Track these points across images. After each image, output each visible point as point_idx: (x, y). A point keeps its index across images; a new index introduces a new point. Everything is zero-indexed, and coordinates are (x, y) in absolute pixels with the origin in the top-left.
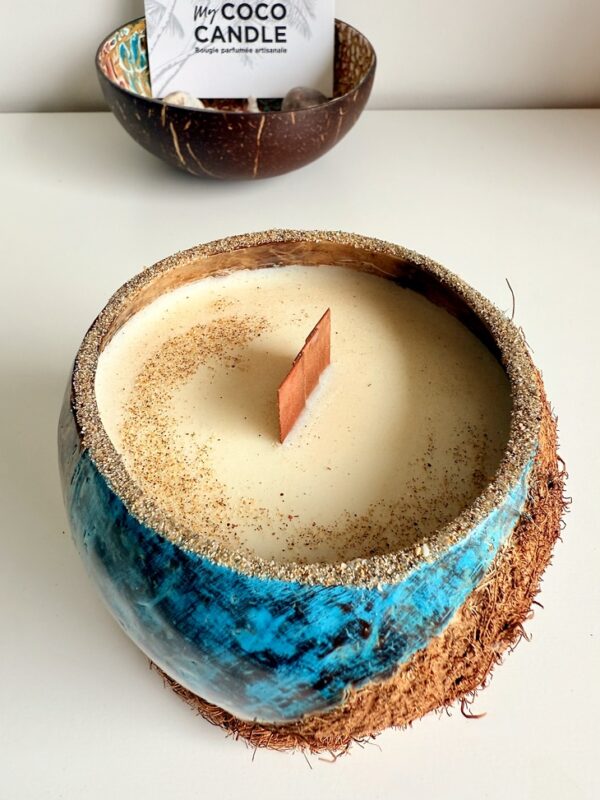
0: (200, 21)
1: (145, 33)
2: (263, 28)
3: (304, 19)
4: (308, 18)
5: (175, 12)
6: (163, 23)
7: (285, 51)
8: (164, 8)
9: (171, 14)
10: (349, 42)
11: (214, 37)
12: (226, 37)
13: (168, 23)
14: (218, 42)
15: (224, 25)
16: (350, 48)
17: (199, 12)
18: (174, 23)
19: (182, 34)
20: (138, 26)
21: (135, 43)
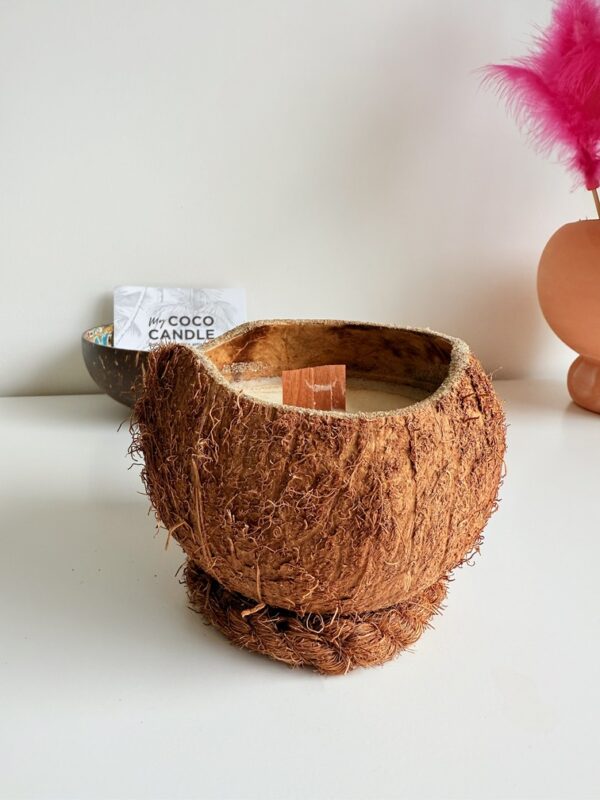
0: (153, 327)
1: (113, 334)
2: (198, 331)
5: (135, 321)
8: (128, 319)
9: (132, 323)
11: (163, 336)
12: (172, 336)
14: (166, 339)
15: (170, 330)
17: (152, 321)
18: (134, 328)
19: (140, 334)
20: (109, 328)
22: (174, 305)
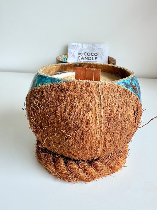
3: (101, 56)
4: (102, 56)
6: (71, 55)
7: (97, 62)
10: (111, 60)
13: (72, 55)
16: (111, 61)
21: (65, 59)
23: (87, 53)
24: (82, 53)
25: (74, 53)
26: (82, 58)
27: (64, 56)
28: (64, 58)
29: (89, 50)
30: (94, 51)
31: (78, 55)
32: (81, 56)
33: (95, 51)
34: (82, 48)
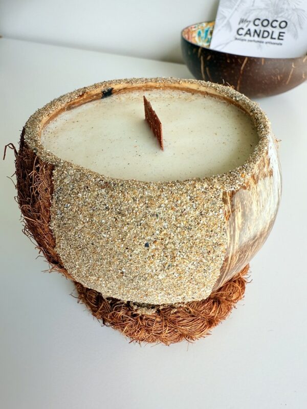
0: (241, 25)
1: (213, 27)
2: (273, 32)
3: (296, 29)
4: (299, 30)
5: (231, 21)
6: (223, 25)
7: (281, 44)
8: (225, 17)
9: (228, 21)
12: (252, 34)
13: (225, 25)
14: (248, 36)
15: (253, 28)
17: (242, 21)
18: (229, 25)
19: (231, 30)
20: (211, 24)
21: (207, 31)
22: (261, 9)
23: (261, 21)
24: (248, 20)
25: (230, 18)
26: (248, 33)
27: (204, 24)
28: (206, 29)
29: (269, 12)
30: (280, 15)
31: (239, 23)
32: (247, 26)
33: (282, 16)
34: (253, 6)
